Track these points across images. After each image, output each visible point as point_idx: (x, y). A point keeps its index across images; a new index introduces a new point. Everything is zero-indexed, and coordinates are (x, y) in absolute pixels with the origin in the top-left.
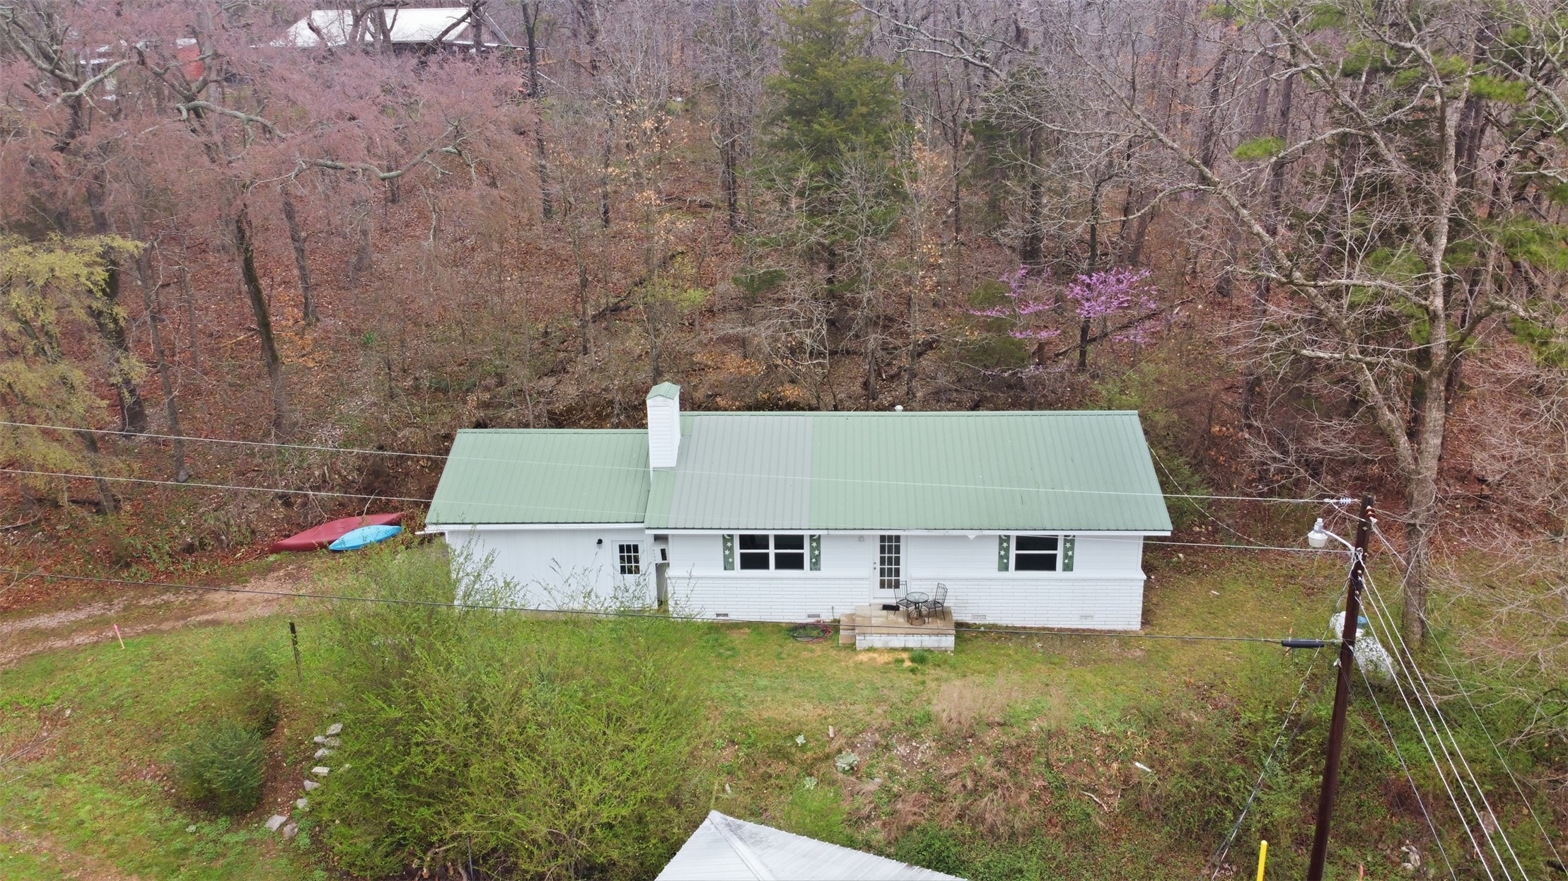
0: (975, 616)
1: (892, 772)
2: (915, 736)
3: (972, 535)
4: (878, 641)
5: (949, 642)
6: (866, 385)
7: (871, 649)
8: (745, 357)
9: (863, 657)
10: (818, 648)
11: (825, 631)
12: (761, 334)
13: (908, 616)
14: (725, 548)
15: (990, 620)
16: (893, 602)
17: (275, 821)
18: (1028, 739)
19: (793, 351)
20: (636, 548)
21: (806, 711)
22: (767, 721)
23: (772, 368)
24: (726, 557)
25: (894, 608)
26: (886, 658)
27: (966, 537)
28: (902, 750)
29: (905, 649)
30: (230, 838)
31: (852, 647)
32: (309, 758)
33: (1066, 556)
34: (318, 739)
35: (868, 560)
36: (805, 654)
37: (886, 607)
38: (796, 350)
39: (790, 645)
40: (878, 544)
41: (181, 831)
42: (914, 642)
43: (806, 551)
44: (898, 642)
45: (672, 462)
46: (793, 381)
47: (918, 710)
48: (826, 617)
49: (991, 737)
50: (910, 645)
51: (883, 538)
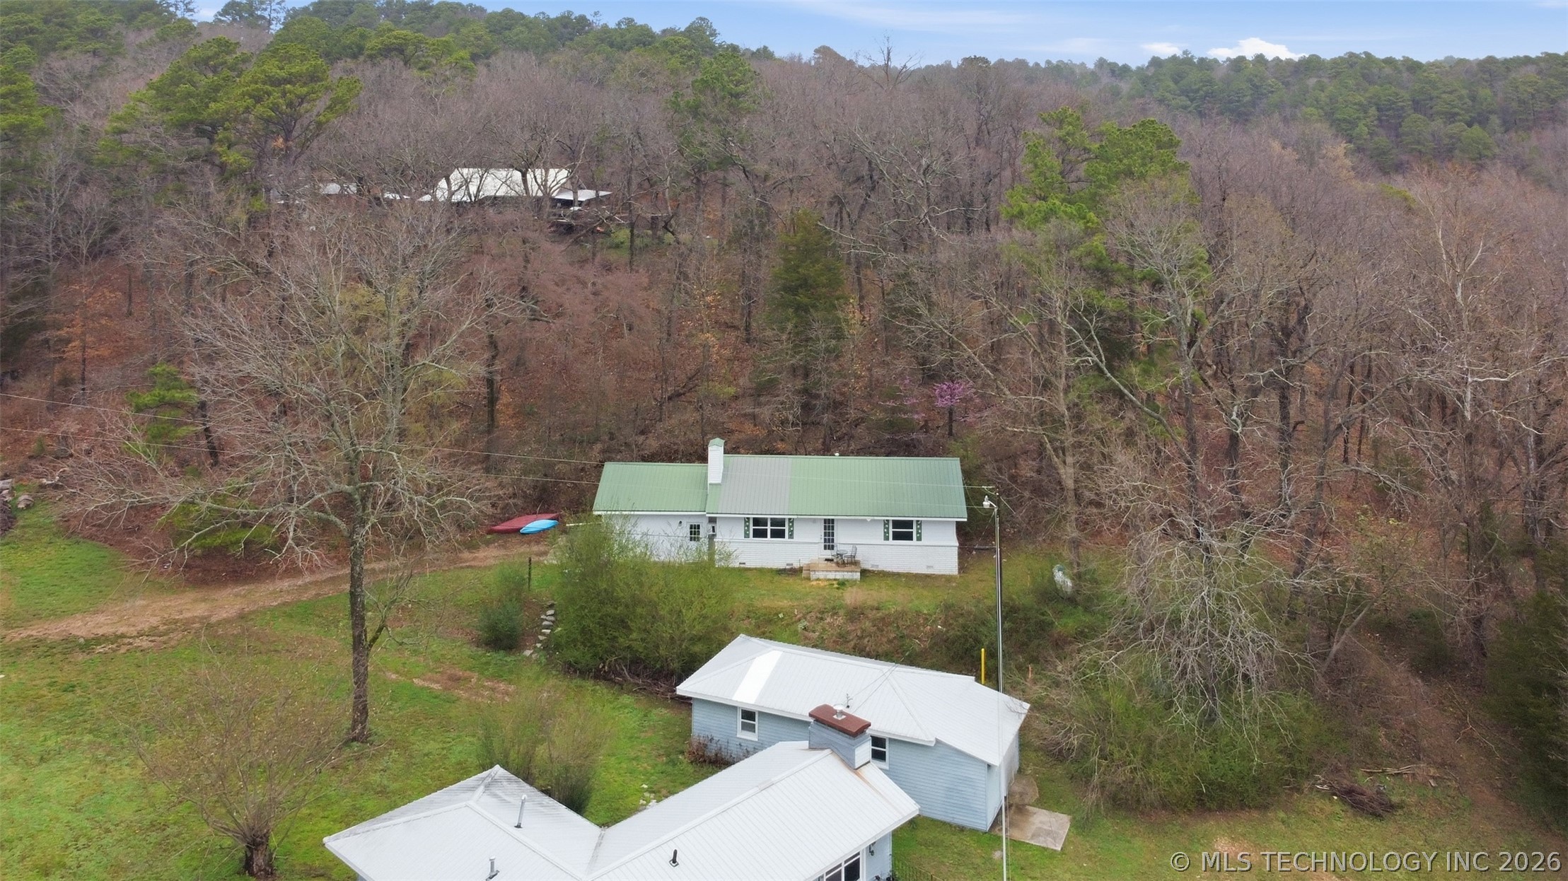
0: (873, 566)
1: (824, 629)
2: (836, 613)
3: (869, 519)
4: (821, 575)
5: (857, 576)
6: (824, 443)
7: (818, 579)
8: (755, 425)
9: (814, 583)
10: (791, 580)
11: (794, 572)
12: (765, 413)
13: (837, 564)
14: (746, 526)
15: (880, 568)
16: (830, 557)
17: (528, 653)
18: (889, 615)
19: (782, 423)
20: (699, 526)
21: (785, 603)
22: (766, 608)
23: (770, 432)
24: (745, 531)
25: (831, 560)
26: (826, 583)
27: (865, 520)
28: (829, 620)
29: (835, 580)
30: (509, 659)
31: (809, 579)
32: (541, 625)
33: (918, 533)
34: (543, 617)
35: (818, 534)
36: (785, 582)
37: (827, 560)
38: (784, 422)
39: (777, 578)
40: (823, 525)
41: (484, 655)
42: (839, 576)
43: (786, 528)
44: (831, 576)
45: (719, 481)
46: (782, 440)
47: (838, 603)
48: (796, 565)
49: (871, 614)
50: (838, 577)
51: (825, 520)
